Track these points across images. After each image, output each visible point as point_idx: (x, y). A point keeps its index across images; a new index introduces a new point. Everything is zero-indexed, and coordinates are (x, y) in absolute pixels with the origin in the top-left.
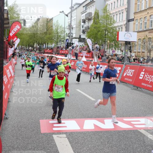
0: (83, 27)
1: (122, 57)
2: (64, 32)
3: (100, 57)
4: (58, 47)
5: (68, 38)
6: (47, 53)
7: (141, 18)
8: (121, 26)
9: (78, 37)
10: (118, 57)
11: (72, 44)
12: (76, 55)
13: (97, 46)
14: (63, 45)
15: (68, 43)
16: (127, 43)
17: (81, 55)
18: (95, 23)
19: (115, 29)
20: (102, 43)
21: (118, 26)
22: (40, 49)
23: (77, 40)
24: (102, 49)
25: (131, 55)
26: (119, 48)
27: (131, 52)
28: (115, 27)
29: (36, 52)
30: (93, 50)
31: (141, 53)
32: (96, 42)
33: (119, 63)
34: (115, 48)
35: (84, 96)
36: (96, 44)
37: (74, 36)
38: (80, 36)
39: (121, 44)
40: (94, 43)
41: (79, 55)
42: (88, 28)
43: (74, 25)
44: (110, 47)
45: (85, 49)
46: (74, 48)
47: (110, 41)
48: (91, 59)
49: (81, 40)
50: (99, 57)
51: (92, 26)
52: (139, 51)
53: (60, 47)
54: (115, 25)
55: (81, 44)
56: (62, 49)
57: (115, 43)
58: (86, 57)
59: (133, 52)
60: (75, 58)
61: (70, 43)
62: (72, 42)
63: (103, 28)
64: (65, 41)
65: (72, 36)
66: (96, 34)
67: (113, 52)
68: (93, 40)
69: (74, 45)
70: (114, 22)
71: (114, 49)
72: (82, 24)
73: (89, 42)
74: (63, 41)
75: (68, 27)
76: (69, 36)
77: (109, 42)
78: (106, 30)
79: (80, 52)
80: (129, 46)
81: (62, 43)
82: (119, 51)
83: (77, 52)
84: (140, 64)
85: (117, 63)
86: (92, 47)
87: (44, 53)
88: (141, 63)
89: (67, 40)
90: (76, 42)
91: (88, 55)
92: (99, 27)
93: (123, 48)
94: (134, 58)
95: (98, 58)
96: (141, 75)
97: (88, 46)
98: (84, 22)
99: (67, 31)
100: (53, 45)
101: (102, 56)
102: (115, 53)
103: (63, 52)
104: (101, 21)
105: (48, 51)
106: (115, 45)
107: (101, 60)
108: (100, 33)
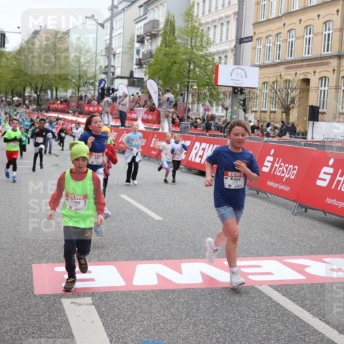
0: (138, 52)
1: (225, 121)
2: (96, 63)
3: (177, 120)
4: (81, 98)
5: (103, 76)
6: (56, 111)
7: (270, 36)
8: (225, 51)
9: (128, 75)
10: (217, 121)
11: (114, 90)
12: (122, 117)
13: (170, 95)
14: (91, 92)
15: (103, 89)
16: (237, 91)
17: (134, 116)
18: (166, 43)
19: (210, 59)
20: (181, 90)
21: (218, 53)
22: (38, 101)
23: (126, 81)
24: (180, 102)
25: (246, 118)
26: (220, 103)
27: (245, 111)
28: (212, 55)
29: (28, 107)
30: (160, 105)
31: (268, 113)
32: (168, 88)
33: (218, 136)
34: (210, 102)
35: (137, 209)
36: (168, 91)
37: (118, 72)
38: (132, 73)
39: (224, 93)
40: (164, 89)
41: (128, 115)
42: (150, 54)
43: (118, 47)
44: (199, 98)
45: (142, 103)
46: (118, 101)
47: (198, 85)
48: (155, 126)
49: (133, 81)
50: (173, 122)
51: (159, 50)
52: (264, 109)
53: (86, 96)
54: (212, 49)
55: (135, 91)
56: (89, 103)
57: (210, 90)
58: (144, 121)
59: (250, 111)
60: (119, 124)
61: (109, 89)
62: (112, 87)
63: (183, 57)
64: (97, 84)
65: (113, 74)
66: (169, 69)
67: (206, 110)
68: (160, 82)
69: (119, 94)
70: (209, 43)
71: (208, 104)
72: (137, 45)
73: (152, 86)
74: (93, 84)
75: (104, 53)
76: (106, 73)
77: (195, 87)
78: (189, 61)
79: (132, 110)
80: (242, 97)
81: (91, 87)
82: (220, 108)
83: (125, 109)
84: (266, 139)
85: (214, 136)
86: (159, 100)
87: (48, 110)
88: (268, 135)
89: (101, 81)
90: (121, 87)
91: (150, 117)
92: (175, 54)
93: (228, 102)
94: (252, 124)
95: (171, 125)
96: (266, 164)
97: (150, 97)
98: (141, 40)
99: (103, 62)
100: (69, 93)
101: (181, 120)
102: (210, 113)
103: (91, 109)
104: (179, 41)
105: (58, 105)
106: (211, 95)
107: (178, 130)
108: (176, 67)
